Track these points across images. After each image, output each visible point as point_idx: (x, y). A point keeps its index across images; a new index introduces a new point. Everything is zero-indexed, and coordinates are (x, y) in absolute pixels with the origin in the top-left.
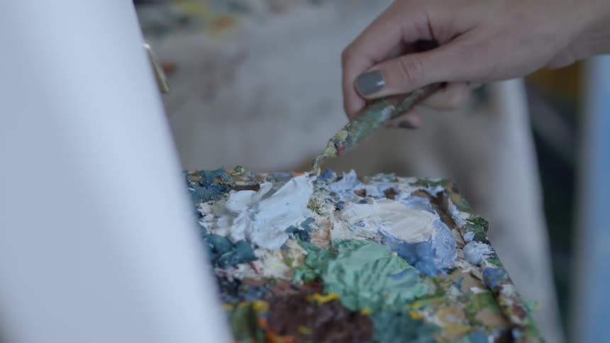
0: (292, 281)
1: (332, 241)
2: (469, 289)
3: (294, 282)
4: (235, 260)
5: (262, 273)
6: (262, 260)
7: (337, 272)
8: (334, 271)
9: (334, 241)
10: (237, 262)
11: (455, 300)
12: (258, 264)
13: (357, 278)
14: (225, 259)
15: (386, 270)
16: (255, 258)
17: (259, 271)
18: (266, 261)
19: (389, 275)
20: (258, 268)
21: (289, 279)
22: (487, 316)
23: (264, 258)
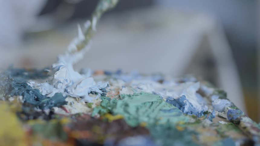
0: (91, 114)
1: (120, 95)
2: (218, 122)
3: (93, 115)
4: (52, 104)
5: (71, 112)
6: (71, 104)
7: (123, 106)
8: (121, 107)
9: (122, 95)
10: (53, 105)
11: (208, 125)
12: (67, 107)
13: (138, 109)
14: (43, 103)
15: (159, 108)
16: (66, 103)
17: (68, 111)
18: (73, 105)
19: (161, 110)
20: (67, 109)
21: (90, 113)
22: (233, 134)
23: (72, 103)
